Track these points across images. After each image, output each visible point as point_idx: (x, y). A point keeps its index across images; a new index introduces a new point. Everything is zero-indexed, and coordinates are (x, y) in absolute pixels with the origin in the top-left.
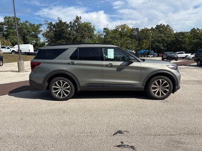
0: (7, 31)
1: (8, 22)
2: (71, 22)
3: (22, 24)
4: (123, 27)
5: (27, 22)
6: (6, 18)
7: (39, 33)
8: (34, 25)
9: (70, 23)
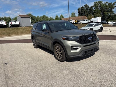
0: (94, 10)
5: (106, 2)
6: (95, 3)
8: (111, 3)
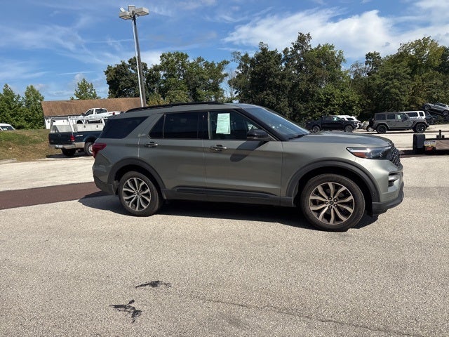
0: (165, 81)
1: (167, 63)
2: (286, 49)
3: (191, 65)
4: (421, 45)
5: (200, 60)
7: (221, 81)
8: (212, 65)
9: (286, 51)
